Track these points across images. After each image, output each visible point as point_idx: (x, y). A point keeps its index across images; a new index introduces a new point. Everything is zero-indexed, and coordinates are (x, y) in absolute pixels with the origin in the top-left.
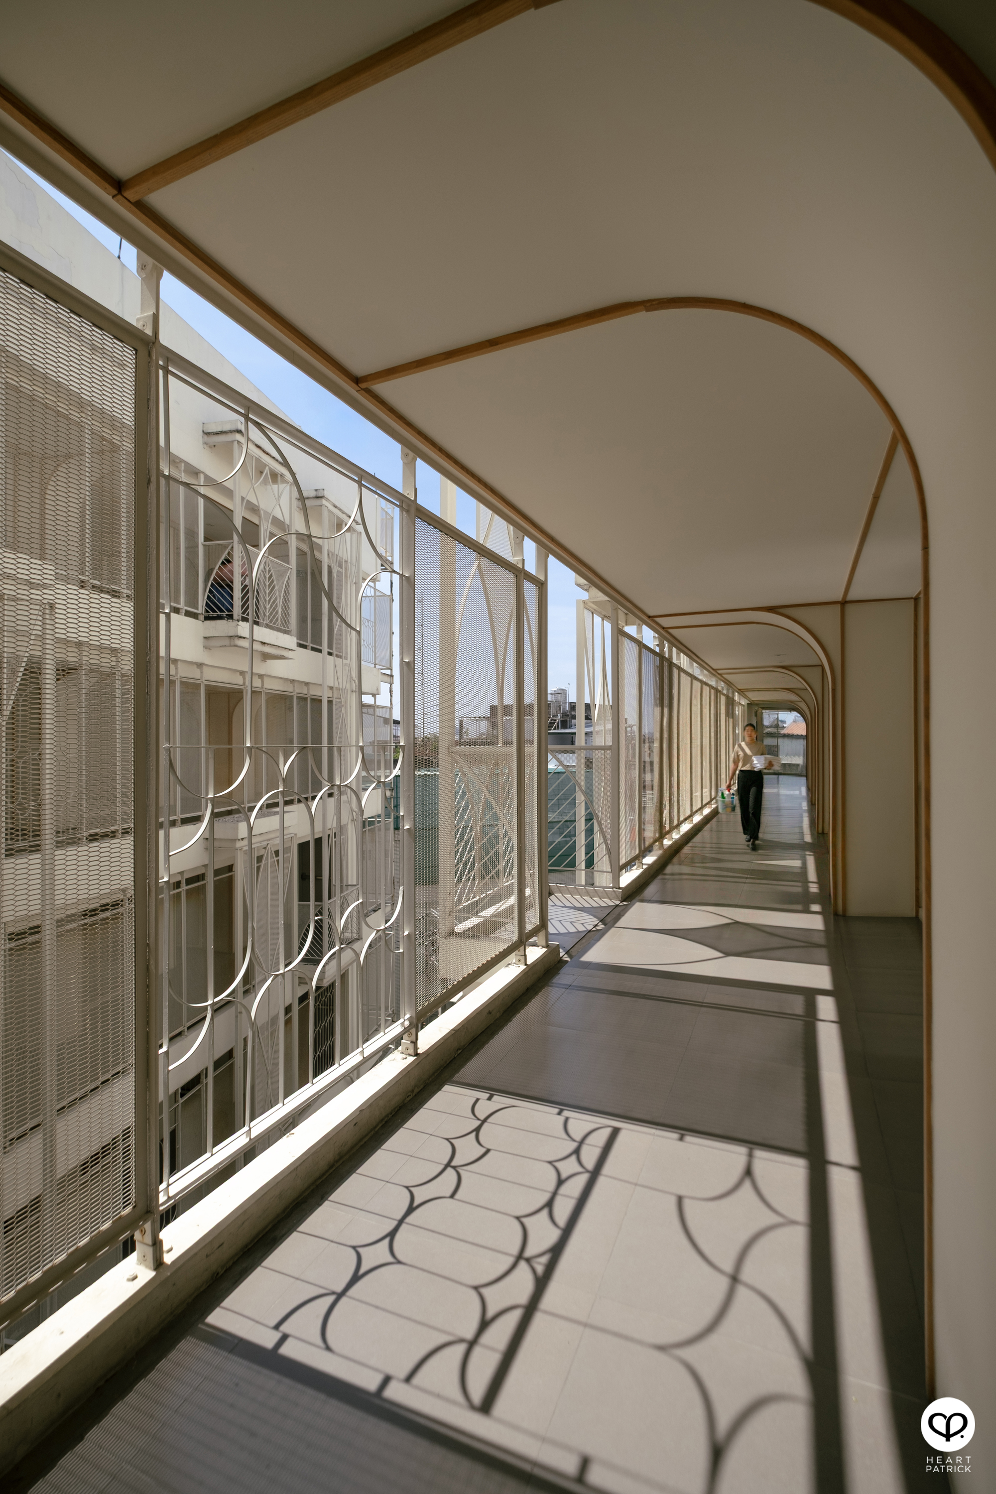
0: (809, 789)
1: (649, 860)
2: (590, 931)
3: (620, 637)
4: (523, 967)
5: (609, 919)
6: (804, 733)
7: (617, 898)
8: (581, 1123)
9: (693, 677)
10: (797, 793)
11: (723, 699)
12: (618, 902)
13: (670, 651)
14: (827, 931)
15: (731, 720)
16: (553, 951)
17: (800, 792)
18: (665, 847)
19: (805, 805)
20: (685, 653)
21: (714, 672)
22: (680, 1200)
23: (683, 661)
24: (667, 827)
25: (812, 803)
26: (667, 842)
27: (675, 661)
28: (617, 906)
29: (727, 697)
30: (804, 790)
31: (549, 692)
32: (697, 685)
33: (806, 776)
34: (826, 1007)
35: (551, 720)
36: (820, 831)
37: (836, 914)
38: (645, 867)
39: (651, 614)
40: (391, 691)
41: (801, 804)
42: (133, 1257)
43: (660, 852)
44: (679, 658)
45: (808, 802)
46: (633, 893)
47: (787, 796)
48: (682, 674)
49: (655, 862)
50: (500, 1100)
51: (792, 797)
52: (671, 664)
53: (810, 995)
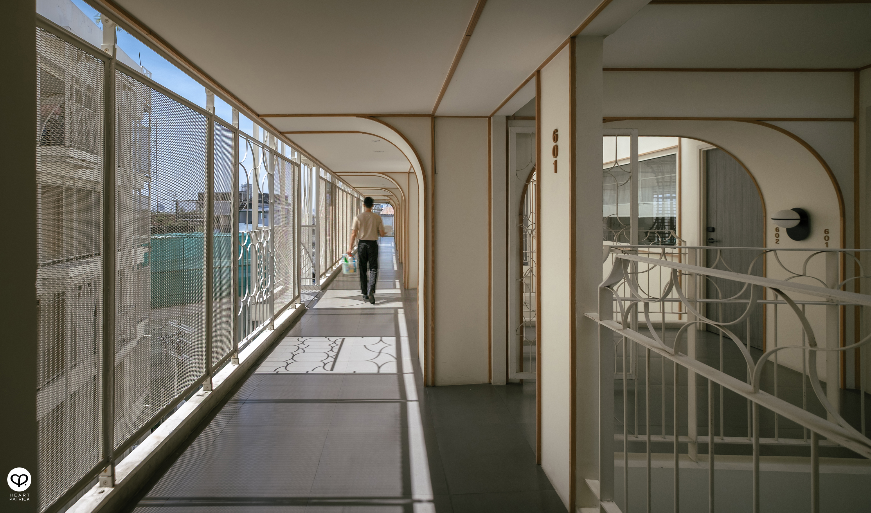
0: (395, 243)
1: (328, 275)
2: (312, 300)
3: (320, 180)
4: (295, 309)
5: (318, 296)
6: (393, 214)
7: (319, 289)
8: (333, 339)
9: (344, 191)
10: (390, 245)
11: (355, 199)
12: (319, 291)
13: (335, 180)
14: (402, 294)
15: (358, 209)
16: (303, 305)
17: (391, 245)
18: (334, 270)
19: (393, 251)
20: (341, 181)
21: (354, 189)
22: (365, 346)
23: (340, 184)
24: (334, 262)
25: (397, 250)
26: (335, 268)
27: (337, 185)
28: (320, 292)
29: (357, 198)
30: (393, 244)
31: (240, 185)
32: (345, 194)
33: (394, 237)
34: (401, 312)
35: (242, 203)
36: (400, 262)
37: (405, 289)
38: (327, 277)
39: (334, 171)
40: (149, 187)
41: (392, 250)
42: (231, 362)
43: (332, 272)
44: (339, 183)
45: (395, 250)
46: (324, 288)
47: (385, 246)
48: (340, 190)
49: (331, 276)
50: (304, 339)
51: (388, 247)
52: (336, 186)
53: (396, 310)
